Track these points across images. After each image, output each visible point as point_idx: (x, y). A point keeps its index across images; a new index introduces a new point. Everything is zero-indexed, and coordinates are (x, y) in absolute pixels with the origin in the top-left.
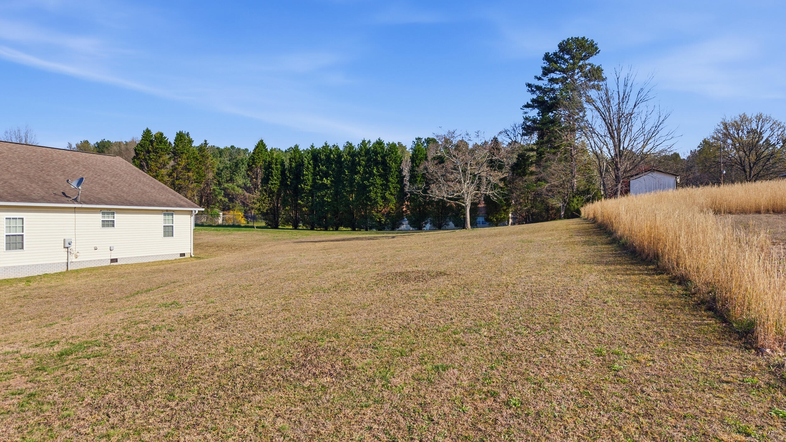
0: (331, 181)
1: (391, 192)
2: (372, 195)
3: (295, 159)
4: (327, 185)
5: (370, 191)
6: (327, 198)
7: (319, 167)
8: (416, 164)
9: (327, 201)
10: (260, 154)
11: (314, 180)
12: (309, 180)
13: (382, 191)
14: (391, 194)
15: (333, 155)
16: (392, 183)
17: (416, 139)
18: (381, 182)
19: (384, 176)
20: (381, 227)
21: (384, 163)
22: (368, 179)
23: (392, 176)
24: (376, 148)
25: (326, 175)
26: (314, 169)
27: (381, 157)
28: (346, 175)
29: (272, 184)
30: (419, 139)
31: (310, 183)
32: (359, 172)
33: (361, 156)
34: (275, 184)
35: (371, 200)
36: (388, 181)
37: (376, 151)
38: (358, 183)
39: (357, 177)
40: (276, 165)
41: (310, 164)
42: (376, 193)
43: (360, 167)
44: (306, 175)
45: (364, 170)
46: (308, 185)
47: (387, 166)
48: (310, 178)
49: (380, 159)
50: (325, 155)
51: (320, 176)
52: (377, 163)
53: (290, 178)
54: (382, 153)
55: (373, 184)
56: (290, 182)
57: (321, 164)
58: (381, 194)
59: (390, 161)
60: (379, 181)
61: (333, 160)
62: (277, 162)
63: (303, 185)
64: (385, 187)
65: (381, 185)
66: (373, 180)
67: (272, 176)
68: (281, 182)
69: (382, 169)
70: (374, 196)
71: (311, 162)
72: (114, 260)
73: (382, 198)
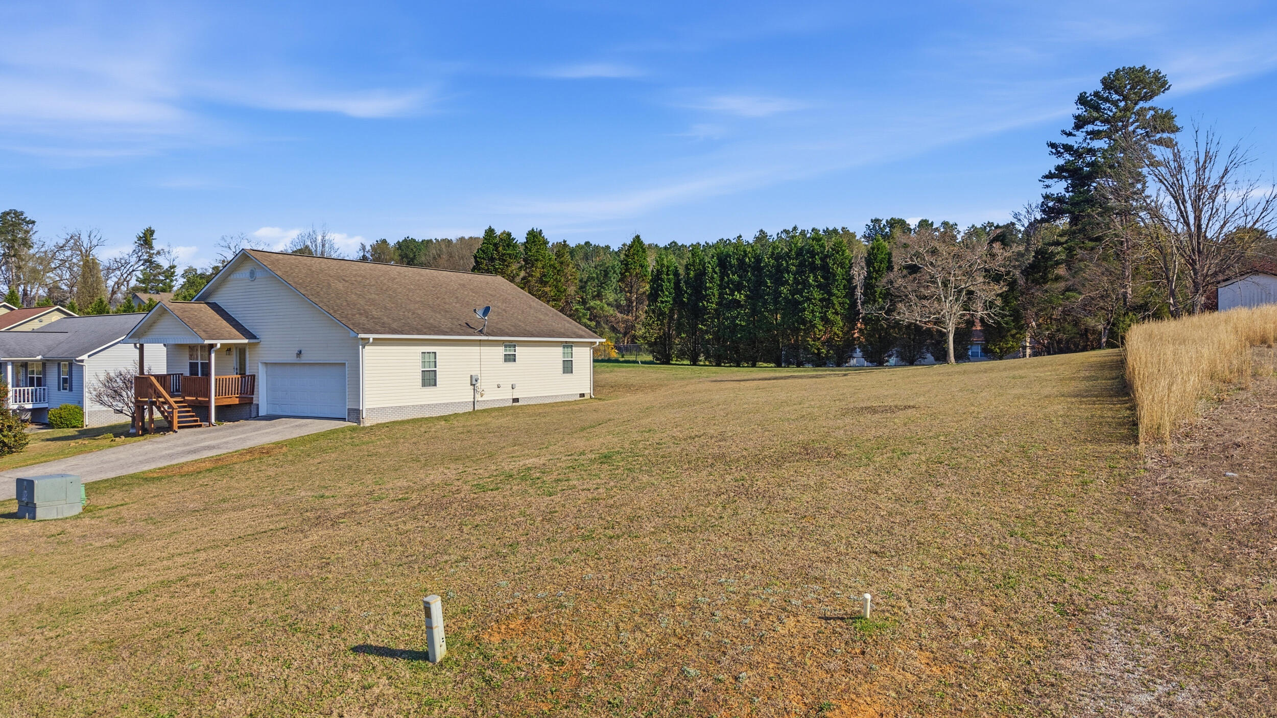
0: (746, 296)
1: (836, 310)
2: (808, 315)
3: (694, 266)
4: (740, 302)
5: (804, 309)
6: (740, 321)
7: (728, 277)
8: (874, 268)
9: (741, 325)
10: (636, 256)
11: (721, 295)
12: (714, 296)
13: (822, 309)
14: (836, 313)
15: (749, 259)
16: (838, 297)
17: (872, 221)
18: (821, 296)
19: (825, 287)
20: (819, 362)
21: (825, 268)
22: (800, 292)
23: (837, 287)
24: (813, 246)
25: (739, 287)
26: (722, 280)
27: (821, 259)
28: (768, 287)
29: (662, 302)
30: (876, 221)
31: (715, 299)
32: (787, 281)
33: (790, 259)
34: (666, 302)
35: (804, 322)
36: (831, 294)
37: (813, 251)
38: (786, 298)
39: (784, 290)
40: (668, 275)
41: (716, 273)
42: (813, 311)
43: (788, 275)
44: (710, 288)
45: (795, 278)
46: (712, 303)
47: (828, 272)
48: (716, 293)
49: (818, 262)
50: (738, 259)
51: (730, 288)
52: (813, 268)
53: (687, 293)
54: (822, 252)
55: (808, 299)
56: (687, 299)
57: (732, 272)
58: (820, 313)
59: (833, 265)
60: (817, 295)
61: (749, 266)
62: (668, 271)
63: (705, 303)
64: (827, 303)
65: (820, 300)
66: (808, 293)
67: (662, 291)
68: (674, 299)
69: (821, 277)
70: (810, 317)
71: (717, 270)
72: (516, 400)
73: (822, 319)
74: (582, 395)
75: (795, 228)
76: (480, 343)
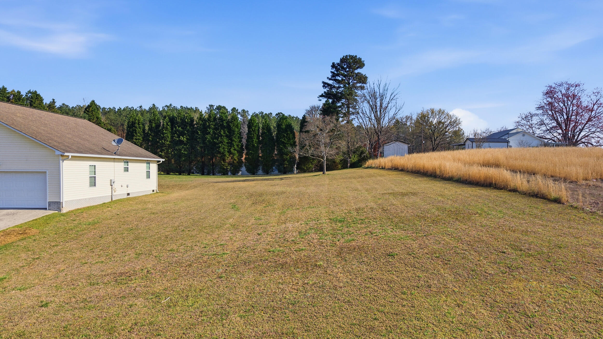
0: (187, 139)
1: (235, 148)
2: (222, 150)
3: (154, 121)
4: (184, 141)
5: (220, 147)
6: (184, 151)
7: (176, 128)
9: (184, 153)
11: (172, 137)
12: (168, 137)
13: (228, 147)
14: (235, 150)
15: (187, 120)
16: (236, 142)
17: (209, 106)
18: (227, 141)
19: (229, 137)
20: (224, 173)
21: (229, 127)
22: (217, 139)
23: (235, 137)
24: (222, 117)
25: (182, 134)
26: (172, 129)
27: (226, 123)
28: (199, 135)
29: (136, 139)
30: (211, 106)
31: (169, 139)
32: (209, 133)
33: (211, 122)
34: (139, 139)
35: (219, 153)
36: (232, 140)
37: (222, 119)
38: (209, 141)
39: (208, 137)
40: (139, 124)
41: (168, 125)
42: (224, 148)
43: (210, 129)
44: (166, 133)
45: (213, 131)
46: (167, 141)
47: (231, 130)
48: (170, 136)
49: (225, 124)
50: (181, 119)
51: (177, 134)
52: (223, 127)
53: (152, 135)
54: (226, 120)
55: (221, 142)
56: (152, 138)
57: (178, 125)
58: (227, 149)
59: (233, 126)
60: (226, 140)
61: (188, 123)
62: (139, 122)
63: (163, 141)
64: (230, 144)
65: (227, 143)
66: (221, 139)
67: (136, 133)
68: (143, 138)
69: (227, 132)
70: (223, 151)
71: (169, 124)
72: (128, 194)
73: (228, 152)
74: (153, 191)
75: (171, 105)
76: (114, 160)
